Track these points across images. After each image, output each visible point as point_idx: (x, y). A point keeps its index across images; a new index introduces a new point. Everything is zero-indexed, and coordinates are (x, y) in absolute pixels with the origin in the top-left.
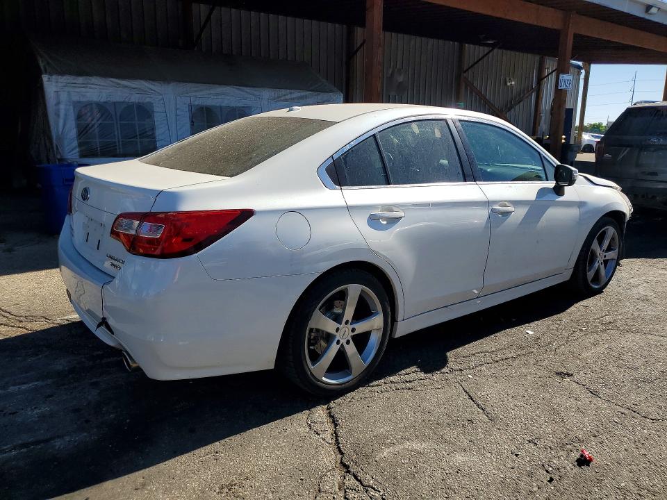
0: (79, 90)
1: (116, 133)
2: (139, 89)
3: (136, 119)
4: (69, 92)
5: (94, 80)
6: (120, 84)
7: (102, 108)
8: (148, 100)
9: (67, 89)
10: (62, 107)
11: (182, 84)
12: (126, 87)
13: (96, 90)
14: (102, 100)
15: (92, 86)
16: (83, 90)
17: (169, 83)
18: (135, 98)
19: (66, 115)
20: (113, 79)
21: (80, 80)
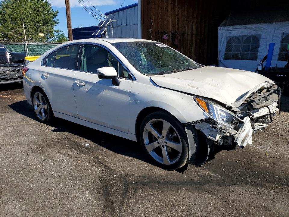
0: (229, 32)
1: (240, 50)
2: (255, 28)
3: (251, 42)
4: (226, 33)
5: (237, 27)
6: (247, 27)
7: (237, 38)
8: (259, 33)
9: (226, 32)
10: (223, 39)
11: (280, 23)
12: (249, 28)
13: (236, 31)
14: (238, 35)
15: (235, 29)
16: (231, 31)
17: (272, 23)
18: (253, 33)
19: (223, 42)
20: (244, 25)
21: (231, 27)
